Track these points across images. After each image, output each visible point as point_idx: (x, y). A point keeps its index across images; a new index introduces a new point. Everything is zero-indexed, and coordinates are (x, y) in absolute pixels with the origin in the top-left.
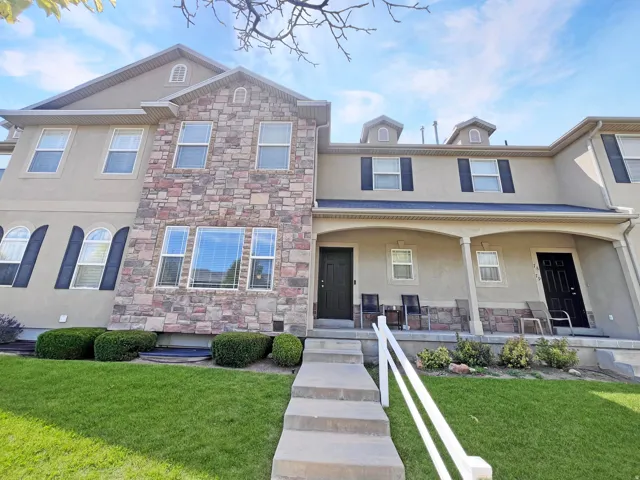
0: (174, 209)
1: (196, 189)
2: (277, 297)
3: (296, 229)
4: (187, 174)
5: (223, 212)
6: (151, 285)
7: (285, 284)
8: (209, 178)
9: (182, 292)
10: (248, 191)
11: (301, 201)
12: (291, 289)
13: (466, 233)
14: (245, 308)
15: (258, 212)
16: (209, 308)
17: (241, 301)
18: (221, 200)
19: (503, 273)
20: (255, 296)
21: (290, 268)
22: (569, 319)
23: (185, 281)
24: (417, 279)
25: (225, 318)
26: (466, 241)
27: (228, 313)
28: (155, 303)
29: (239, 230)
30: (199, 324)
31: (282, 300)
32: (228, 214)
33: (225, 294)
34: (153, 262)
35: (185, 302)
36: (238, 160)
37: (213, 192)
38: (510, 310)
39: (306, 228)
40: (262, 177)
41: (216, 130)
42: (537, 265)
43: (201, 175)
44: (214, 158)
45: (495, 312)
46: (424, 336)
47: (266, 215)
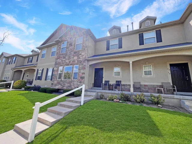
0: (60, 63)
1: (64, 58)
2: (78, 81)
3: (82, 64)
4: (63, 55)
5: (68, 62)
6: (57, 79)
7: (79, 78)
8: (66, 55)
9: (61, 81)
10: (73, 57)
11: (84, 57)
12: (81, 79)
13: (131, 60)
14: (72, 84)
15: (75, 61)
16: (66, 84)
17: (71, 82)
18: (68, 59)
19: (153, 72)
20: (74, 81)
21: (81, 74)
22: (176, 88)
23: (62, 78)
24: (122, 76)
25: (68, 86)
26: (131, 63)
27: (69, 85)
28: (57, 83)
29: (72, 66)
30: (64, 87)
31: (79, 82)
32: (69, 62)
33: (68, 81)
34: (57, 74)
35: (62, 83)
36: (71, 49)
37: (67, 58)
38: (155, 85)
39: (84, 64)
40: (76, 52)
41: (68, 43)
42: (169, 68)
43: (65, 54)
44: (67, 50)
45: (148, 86)
46: (115, 92)
47: (76, 62)
